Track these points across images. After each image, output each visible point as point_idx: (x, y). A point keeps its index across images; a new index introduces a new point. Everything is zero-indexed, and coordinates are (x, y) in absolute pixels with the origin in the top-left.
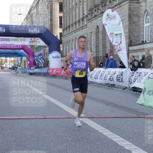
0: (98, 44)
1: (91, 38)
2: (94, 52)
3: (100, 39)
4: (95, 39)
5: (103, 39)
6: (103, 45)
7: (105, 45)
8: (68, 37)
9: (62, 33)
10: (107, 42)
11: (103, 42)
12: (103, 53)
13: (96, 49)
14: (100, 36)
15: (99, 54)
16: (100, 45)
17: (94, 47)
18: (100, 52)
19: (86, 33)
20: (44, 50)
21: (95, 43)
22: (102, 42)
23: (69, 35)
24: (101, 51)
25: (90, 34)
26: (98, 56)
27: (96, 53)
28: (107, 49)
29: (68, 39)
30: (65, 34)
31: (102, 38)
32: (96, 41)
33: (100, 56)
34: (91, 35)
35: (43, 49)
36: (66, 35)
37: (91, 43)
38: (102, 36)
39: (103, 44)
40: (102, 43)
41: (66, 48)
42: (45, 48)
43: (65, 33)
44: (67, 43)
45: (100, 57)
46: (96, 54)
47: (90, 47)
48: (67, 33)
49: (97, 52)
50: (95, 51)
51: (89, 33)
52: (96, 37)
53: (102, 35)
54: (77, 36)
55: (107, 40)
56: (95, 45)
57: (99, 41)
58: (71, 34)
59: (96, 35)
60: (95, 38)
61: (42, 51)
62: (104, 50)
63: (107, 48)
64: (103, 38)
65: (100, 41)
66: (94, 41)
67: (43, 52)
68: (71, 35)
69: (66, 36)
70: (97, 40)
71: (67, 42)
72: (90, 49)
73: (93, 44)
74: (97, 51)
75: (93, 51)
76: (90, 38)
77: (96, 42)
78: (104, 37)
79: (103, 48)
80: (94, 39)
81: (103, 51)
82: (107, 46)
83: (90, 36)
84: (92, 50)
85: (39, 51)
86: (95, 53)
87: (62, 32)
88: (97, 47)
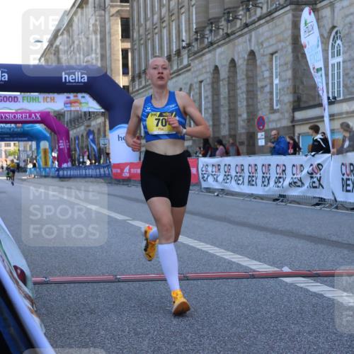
0: (218, 107)
1: (200, 94)
3: (222, 96)
4: (210, 98)
5: (229, 97)
6: (229, 110)
7: (234, 109)
9: (128, 86)
10: (239, 103)
11: (229, 103)
12: (229, 129)
13: (213, 120)
14: (222, 90)
15: (219, 131)
16: (222, 109)
17: (207, 115)
18: (222, 126)
19: (186, 84)
21: (209, 105)
22: (227, 102)
23: (146, 90)
24: (224, 124)
25: (198, 86)
26: (217, 135)
27: (213, 129)
28: (239, 118)
30: (137, 88)
31: (226, 95)
32: (213, 101)
33: (222, 134)
34: (200, 87)
36: (138, 91)
37: (200, 105)
38: (227, 90)
39: (230, 106)
40: (227, 104)
43: (135, 86)
45: (224, 137)
46: (214, 132)
48: (141, 87)
49: (214, 125)
50: (211, 123)
51: (196, 83)
52: (212, 92)
53: (226, 86)
55: (239, 98)
56: (210, 111)
57: (218, 100)
59: (213, 87)
60: (209, 93)
62: (232, 120)
63: (240, 115)
64: (229, 92)
65: (224, 102)
66: (207, 100)
70: (215, 98)
73: (205, 109)
74: (216, 125)
76: (198, 95)
77: (213, 105)
78: (231, 92)
79: (229, 116)
80: (207, 97)
81: (230, 123)
82: (239, 112)
83: (197, 91)
88: (216, 114)
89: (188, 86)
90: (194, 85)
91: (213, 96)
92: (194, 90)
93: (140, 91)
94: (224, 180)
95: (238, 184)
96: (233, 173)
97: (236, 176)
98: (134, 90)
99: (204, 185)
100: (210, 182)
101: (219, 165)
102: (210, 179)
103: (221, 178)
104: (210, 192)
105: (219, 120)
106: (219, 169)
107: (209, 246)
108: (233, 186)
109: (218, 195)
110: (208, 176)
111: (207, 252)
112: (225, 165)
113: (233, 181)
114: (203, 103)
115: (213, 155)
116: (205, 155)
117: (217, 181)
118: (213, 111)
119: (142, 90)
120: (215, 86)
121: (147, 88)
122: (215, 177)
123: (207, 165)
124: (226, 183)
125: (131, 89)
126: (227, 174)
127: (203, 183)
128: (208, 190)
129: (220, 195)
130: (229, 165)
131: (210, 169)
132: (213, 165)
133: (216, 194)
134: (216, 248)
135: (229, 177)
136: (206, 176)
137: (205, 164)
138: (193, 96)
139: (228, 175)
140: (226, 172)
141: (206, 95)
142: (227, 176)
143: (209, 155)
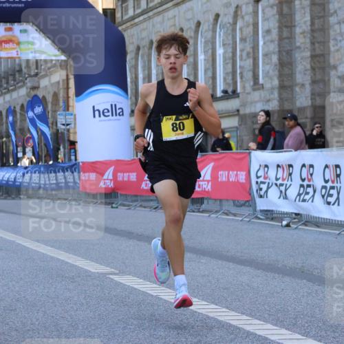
0: (289, 53)
1: (256, 25)
2: (273, 88)
3: (298, 30)
4: (275, 33)
5: (313, 31)
6: (313, 57)
7: (323, 55)
8: (145, 25)
9: (114, 10)
10: (332, 43)
11: (313, 43)
12: (313, 94)
13: (281, 76)
14: (298, 17)
15: (292, 99)
16: (298, 55)
17: (268, 67)
18: (297, 89)
19: (227, 5)
20: (34, 88)
21: (273, 47)
22: (308, 41)
23: (150, 18)
24: (303, 85)
25: (250, 9)
26: (287, 106)
27: (280, 94)
28: (333, 73)
29: (144, 34)
30: (131, 13)
31: (307, 27)
32: (281, 39)
33: (298, 104)
34: (256, 13)
35: (29, 85)
36: (133, 18)
37: (255, 48)
38: (308, 18)
39: (314, 50)
40: (308, 45)
41: (137, 78)
42: (36, 79)
43: (127, 10)
44: (137, 54)
45: (302, 109)
46: (281, 100)
47: (251, 67)
48: (138, 11)
49: (282, 87)
50: (276, 82)
51: (247, 4)
52: (280, 21)
53: (308, 10)
54: (189, 20)
55: (332, 33)
56: (275, 59)
57: (291, 37)
58: (159, 13)
59: (281, 13)
60: (273, 24)
61: (23, 91)
62: (318, 77)
63: (335, 67)
64: (312, 24)
65: (301, 40)
66: (268, 38)
67: (28, 95)
68: (158, 19)
69: (136, 24)
70: (285, 34)
71: (138, 48)
72: (250, 74)
73: (265, 55)
74: (286, 85)
75: (268, 86)
76: (251, 28)
78: (317, 21)
79: (313, 69)
80: (268, 32)
81: (314, 82)
82: (332, 62)
83: (249, 19)
84: (261, 81)
85: (9, 91)
86: (276, 95)
87: (111, 6)
88: (285, 65)
89: (232, 10)
90: (244, 8)
91: (280, 28)
92: (243, 17)
93: (136, 20)
94: (299, 195)
95: (329, 203)
96: (318, 182)
97: (324, 187)
98: (125, 18)
99: (261, 205)
100: (273, 201)
101: (290, 166)
102: (273, 193)
103: (293, 192)
104: (272, 219)
105: (292, 75)
106: (290, 174)
107: (269, 326)
108: (318, 208)
109: (288, 225)
110: (268, 188)
111: (266, 339)
112: (304, 166)
113: (318, 197)
114: (261, 43)
115: (278, 147)
116: (262, 146)
117: (286, 197)
118: (280, 59)
119: (141, 18)
120: (285, 10)
121: (151, 14)
122: (283, 188)
123: (266, 166)
124: (304, 201)
125: (118, 15)
126: (305, 183)
127: (258, 200)
128: (270, 215)
129: (293, 226)
130: (312, 166)
131: (272, 173)
132: (278, 166)
133: (285, 223)
134: (284, 331)
135: (310, 190)
136: (264, 187)
137: (263, 164)
138: (241, 29)
139: (309, 186)
140: (303, 180)
141: (266, 28)
142: (306, 186)
143: (270, 146)
